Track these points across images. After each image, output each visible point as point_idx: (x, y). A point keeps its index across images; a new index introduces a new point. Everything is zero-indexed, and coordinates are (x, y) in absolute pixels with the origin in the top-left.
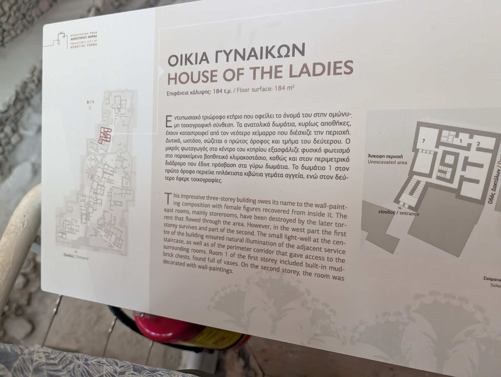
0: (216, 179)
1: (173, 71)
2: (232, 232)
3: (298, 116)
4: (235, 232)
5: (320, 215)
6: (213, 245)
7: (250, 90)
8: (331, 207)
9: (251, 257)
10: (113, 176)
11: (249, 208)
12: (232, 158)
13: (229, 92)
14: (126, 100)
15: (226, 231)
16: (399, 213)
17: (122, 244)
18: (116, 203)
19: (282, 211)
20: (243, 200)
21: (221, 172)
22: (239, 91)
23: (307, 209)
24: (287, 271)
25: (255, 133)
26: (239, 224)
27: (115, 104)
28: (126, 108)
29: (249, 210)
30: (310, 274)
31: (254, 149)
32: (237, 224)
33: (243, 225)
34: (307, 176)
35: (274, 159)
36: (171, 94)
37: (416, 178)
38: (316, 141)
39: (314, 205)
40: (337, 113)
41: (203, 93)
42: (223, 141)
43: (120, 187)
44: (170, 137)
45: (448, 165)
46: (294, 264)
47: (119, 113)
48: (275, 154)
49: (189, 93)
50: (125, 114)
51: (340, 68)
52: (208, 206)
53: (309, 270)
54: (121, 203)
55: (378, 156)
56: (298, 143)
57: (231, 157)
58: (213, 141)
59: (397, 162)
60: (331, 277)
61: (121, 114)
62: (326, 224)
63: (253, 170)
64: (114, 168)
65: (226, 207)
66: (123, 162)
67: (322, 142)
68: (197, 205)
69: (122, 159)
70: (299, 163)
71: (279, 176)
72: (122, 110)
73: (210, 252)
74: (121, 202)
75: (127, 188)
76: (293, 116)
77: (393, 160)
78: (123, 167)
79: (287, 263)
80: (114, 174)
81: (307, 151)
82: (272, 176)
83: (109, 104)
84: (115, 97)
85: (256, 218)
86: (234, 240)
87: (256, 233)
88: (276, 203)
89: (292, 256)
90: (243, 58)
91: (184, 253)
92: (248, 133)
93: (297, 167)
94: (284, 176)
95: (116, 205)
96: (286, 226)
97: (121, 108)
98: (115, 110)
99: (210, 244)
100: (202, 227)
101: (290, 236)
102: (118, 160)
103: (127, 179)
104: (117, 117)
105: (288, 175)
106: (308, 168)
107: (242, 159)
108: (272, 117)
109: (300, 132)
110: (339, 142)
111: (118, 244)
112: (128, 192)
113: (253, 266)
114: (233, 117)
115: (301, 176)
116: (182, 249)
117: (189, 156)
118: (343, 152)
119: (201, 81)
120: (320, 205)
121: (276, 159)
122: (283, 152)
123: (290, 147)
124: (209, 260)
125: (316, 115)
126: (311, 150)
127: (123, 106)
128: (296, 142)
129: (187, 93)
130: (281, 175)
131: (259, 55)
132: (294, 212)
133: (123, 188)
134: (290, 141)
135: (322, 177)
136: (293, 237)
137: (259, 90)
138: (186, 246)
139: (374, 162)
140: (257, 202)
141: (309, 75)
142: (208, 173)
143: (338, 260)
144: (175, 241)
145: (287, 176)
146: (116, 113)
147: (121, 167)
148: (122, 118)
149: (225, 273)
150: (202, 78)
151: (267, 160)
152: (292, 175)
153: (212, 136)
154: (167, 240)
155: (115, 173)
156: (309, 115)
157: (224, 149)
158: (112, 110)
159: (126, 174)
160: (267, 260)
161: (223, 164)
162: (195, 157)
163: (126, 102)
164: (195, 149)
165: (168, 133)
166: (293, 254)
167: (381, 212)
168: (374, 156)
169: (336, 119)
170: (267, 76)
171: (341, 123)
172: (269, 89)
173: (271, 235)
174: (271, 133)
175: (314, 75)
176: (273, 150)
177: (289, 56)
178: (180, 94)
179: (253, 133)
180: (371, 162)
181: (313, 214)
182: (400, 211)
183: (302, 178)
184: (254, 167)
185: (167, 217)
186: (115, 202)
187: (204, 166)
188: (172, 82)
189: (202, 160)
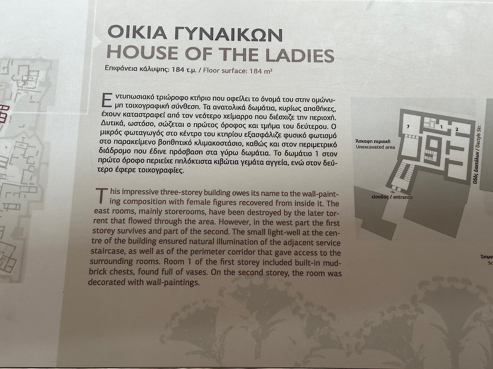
0: (175, 169)
1: (115, 43)
2: (199, 232)
3: (278, 100)
4: (203, 232)
5: (309, 204)
6: (170, 252)
7: (220, 71)
8: (321, 195)
9: (225, 262)
10: (6, 169)
11: (221, 201)
12: (198, 144)
13: (193, 71)
14: (38, 71)
15: (188, 231)
16: (392, 197)
17: (14, 266)
18: (8, 207)
19: (264, 203)
20: (213, 193)
21: (182, 160)
22: (206, 72)
23: (293, 199)
24: (272, 273)
25: (227, 117)
26: (207, 222)
27: (18, 74)
28: (36, 81)
29: (221, 204)
30: (301, 273)
31: (226, 134)
32: (205, 222)
33: (212, 223)
34: (292, 163)
35: (252, 144)
36: (111, 68)
37: (405, 162)
38: (299, 126)
39: (302, 194)
40: (321, 99)
41: (158, 70)
42: (185, 125)
43: (19, 184)
44: (108, 119)
45: (433, 149)
46: (281, 264)
47: (24, 86)
48: (253, 140)
49: (139, 69)
50: (35, 88)
51: (321, 56)
52: (163, 202)
53: (299, 268)
54: (18, 206)
55: (365, 141)
56: (279, 128)
57: (196, 143)
58: (171, 125)
59: (385, 147)
60: (326, 274)
61: (27, 88)
62: (316, 214)
63: (225, 157)
64: (8, 159)
65: (189, 202)
66: (26, 149)
67: (306, 127)
68: (147, 202)
69: (25, 146)
70: (282, 149)
71: (259, 163)
72: (29, 82)
73: (165, 261)
74: (17, 204)
75: (30, 184)
76: (272, 100)
77: (381, 145)
78: (26, 156)
79: (272, 263)
80: (9, 166)
81: (291, 136)
82: (250, 163)
83: (8, 74)
84: (19, 66)
85: (230, 213)
86: (200, 242)
87: (231, 231)
88: (255, 194)
89: (279, 254)
90: (211, 38)
91: (125, 267)
92: (219, 117)
93: (280, 154)
94: (265, 163)
95: (7, 209)
96: (269, 219)
97: (28, 80)
98: (17, 83)
99: (165, 251)
100: (154, 230)
101: (275, 231)
102: (18, 147)
103: (32, 172)
104: (20, 91)
105: (270, 162)
106: (293, 154)
107: (211, 145)
108: (248, 100)
109: (282, 116)
110: (325, 128)
111: (6, 265)
112: (32, 190)
113: (227, 272)
114: (199, 98)
115: (285, 163)
116: (121, 261)
117: (136, 142)
118: (330, 138)
119: (155, 57)
120: (308, 194)
121: (254, 145)
122: (262, 137)
123: (270, 132)
124: (164, 272)
125: (298, 100)
126: (295, 136)
127: (33, 78)
128: (277, 127)
129: (135, 69)
130: (262, 163)
131: (230, 36)
132: (278, 203)
133: (22, 185)
134: (270, 126)
135: (309, 163)
136: (278, 232)
137: (231, 71)
138: (128, 257)
139: (362, 147)
140: (231, 194)
141: (289, 61)
142: (164, 161)
143: (333, 253)
144: (110, 252)
145: (268, 163)
146: (18, 86)
147: (22, 156)
148: (29, 92)
149: (188, 286)
150: (156, 53)
151: (243, 146)
152: (274, 162)
153: (170, 119)
154: (97, 251)
155: (10, 164)
156: (290, 100)
157: (186, 133)
158: (12, 82)
159: (30, 165)
160: (246, 263)
161: (185, 151)
162: (145, 142)
163: (38, 74)
164: (145, 133)
165: (105, 114)
166: (279, 252)
167: (374, 197)
168: (362, 141)
169: (320, 104)
170: (239, 58)
171: (325, 109)
172: (244, 71)
173: (250, 232)
174: (246, 117)
175: (294, 60)
176: (250, 135)
177: (265, 40)
178: (124, 69)
179: (225, 117)
180: (359, 147)
181: (301, 204)
182: (393, 195)
183: (286, 164)
184: (226, 153)
185: (98, 221)
186: (6, 206)
187: (158, 153)
188: (114, 55)
189: (156, 146)
